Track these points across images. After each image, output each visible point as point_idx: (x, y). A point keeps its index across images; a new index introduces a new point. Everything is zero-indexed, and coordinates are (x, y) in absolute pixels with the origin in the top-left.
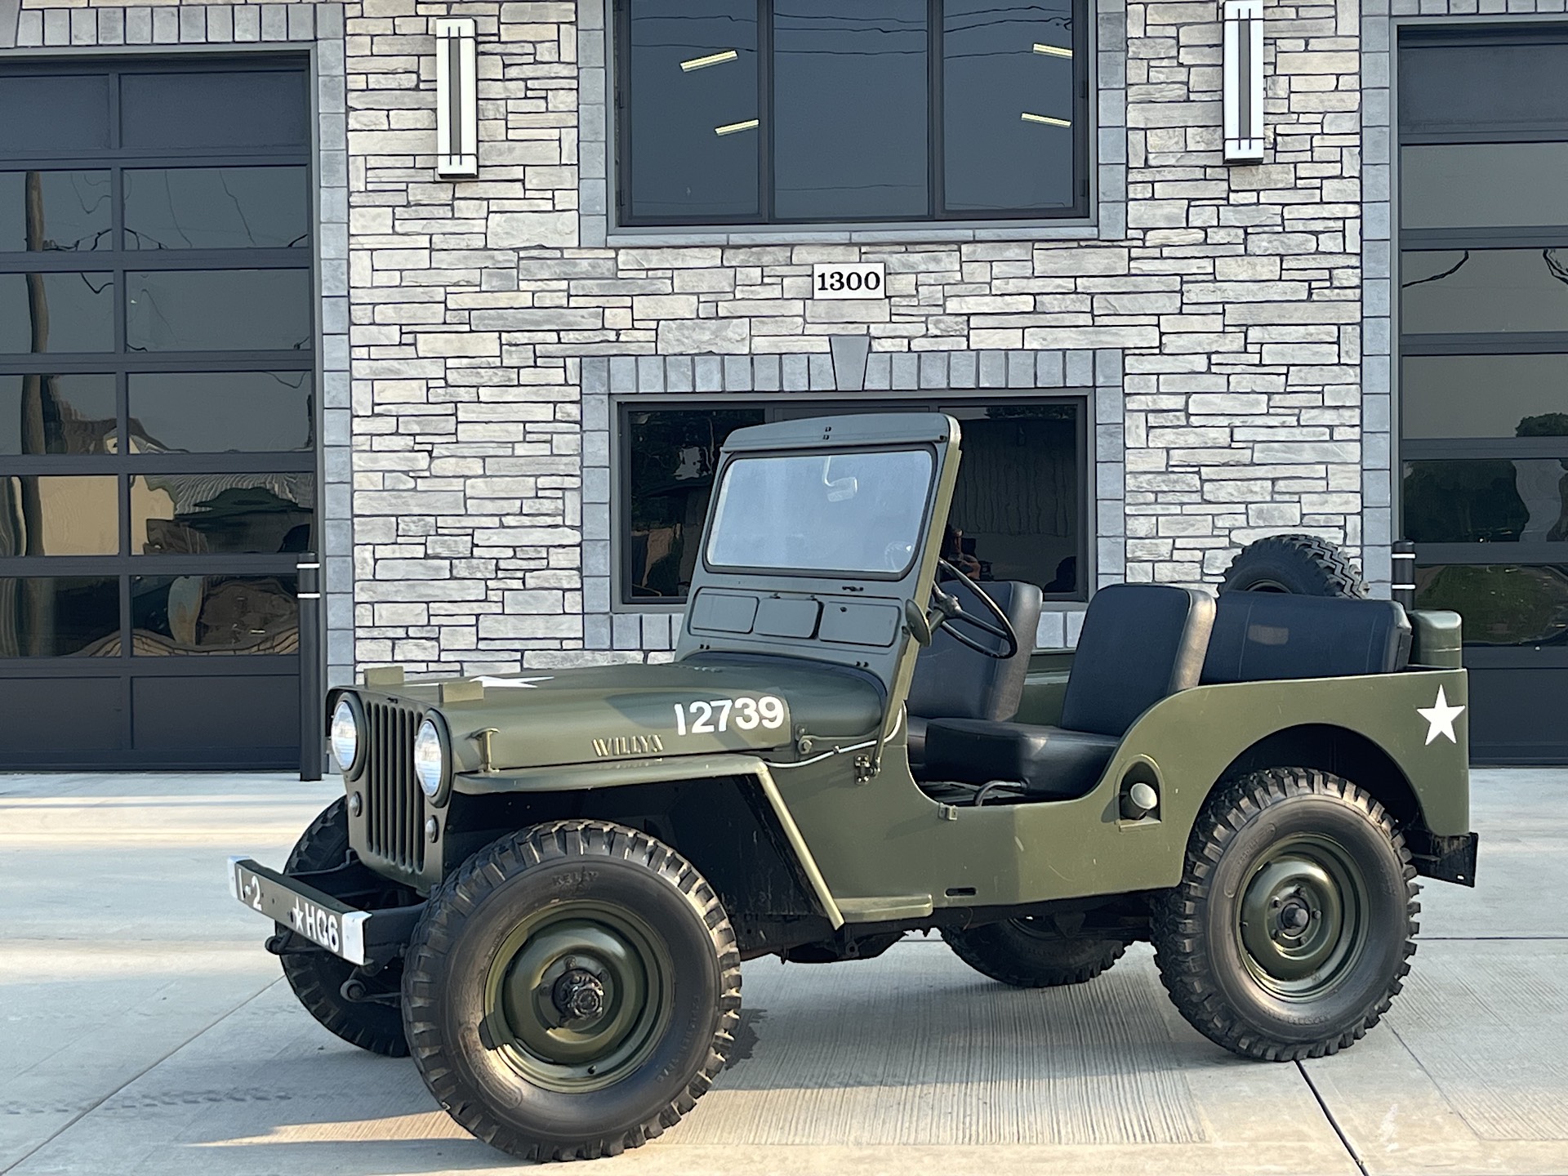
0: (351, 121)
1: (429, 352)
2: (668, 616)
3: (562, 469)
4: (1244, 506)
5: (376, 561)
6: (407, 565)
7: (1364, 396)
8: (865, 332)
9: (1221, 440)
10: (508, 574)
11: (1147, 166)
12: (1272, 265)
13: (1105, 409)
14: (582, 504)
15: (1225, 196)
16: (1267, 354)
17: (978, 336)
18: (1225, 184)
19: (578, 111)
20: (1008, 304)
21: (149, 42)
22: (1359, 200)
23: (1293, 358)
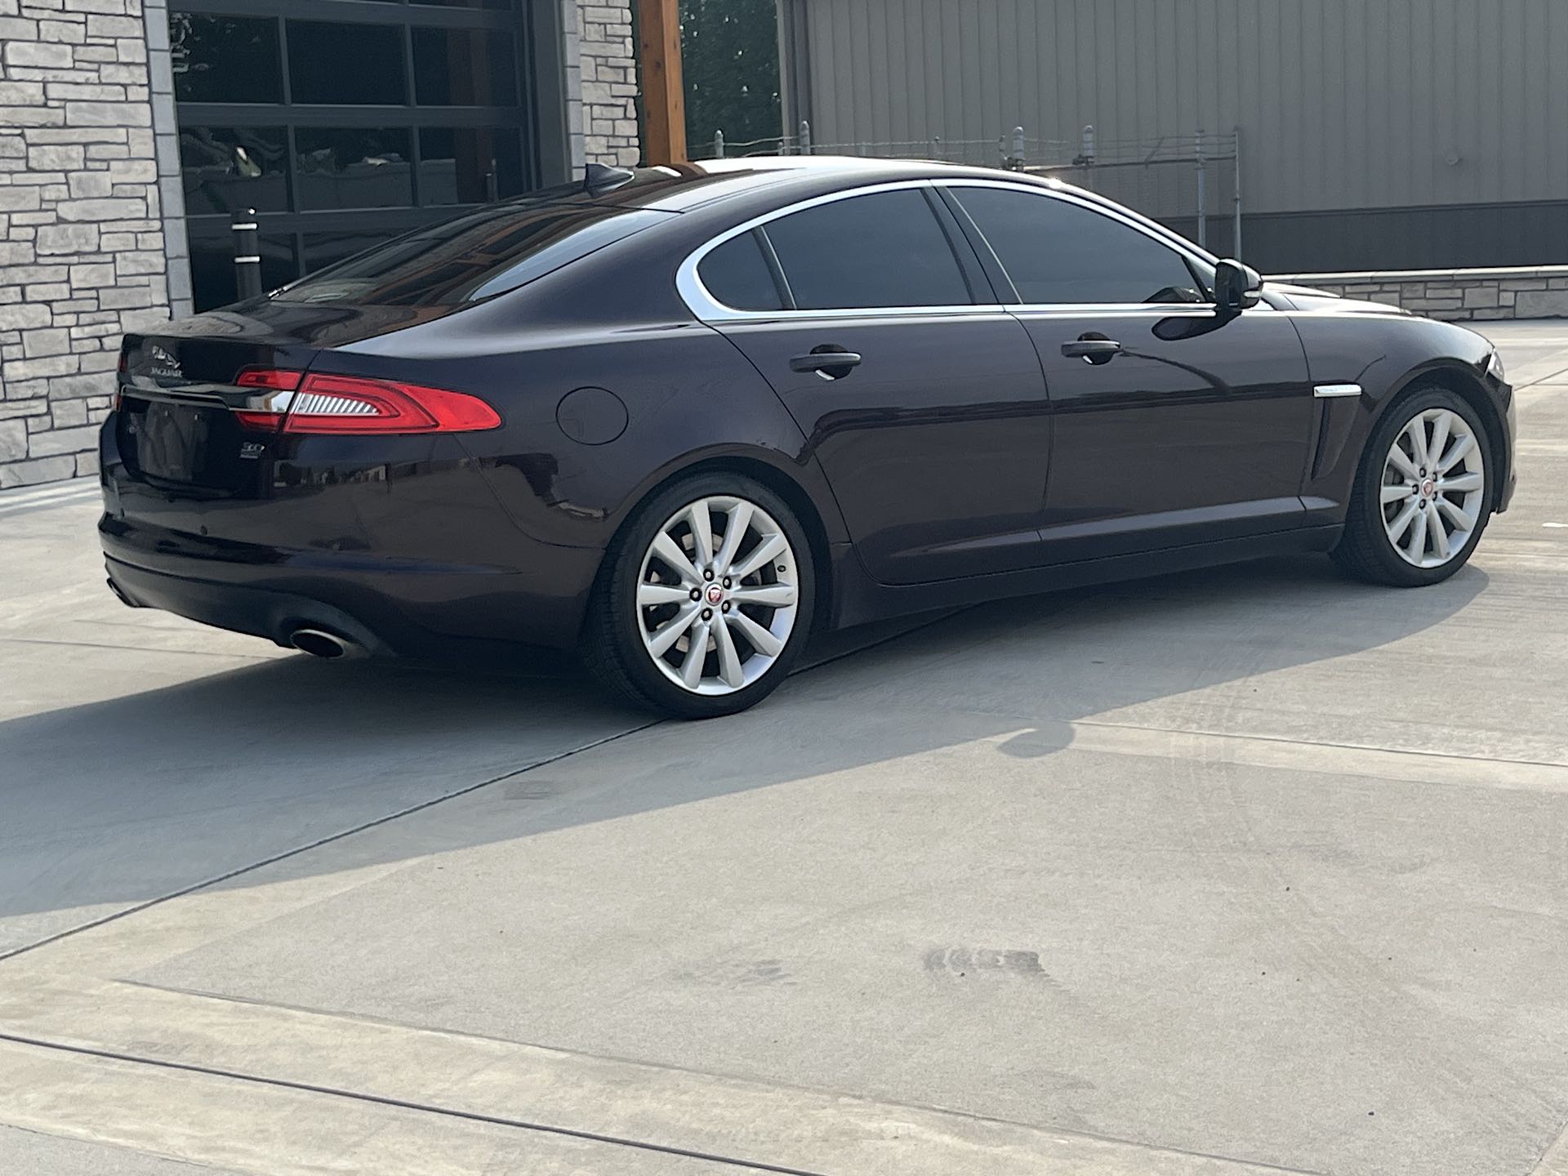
4: (62, 175)
7: (152, 53)
9: (37, 98)
23: (89, 4)
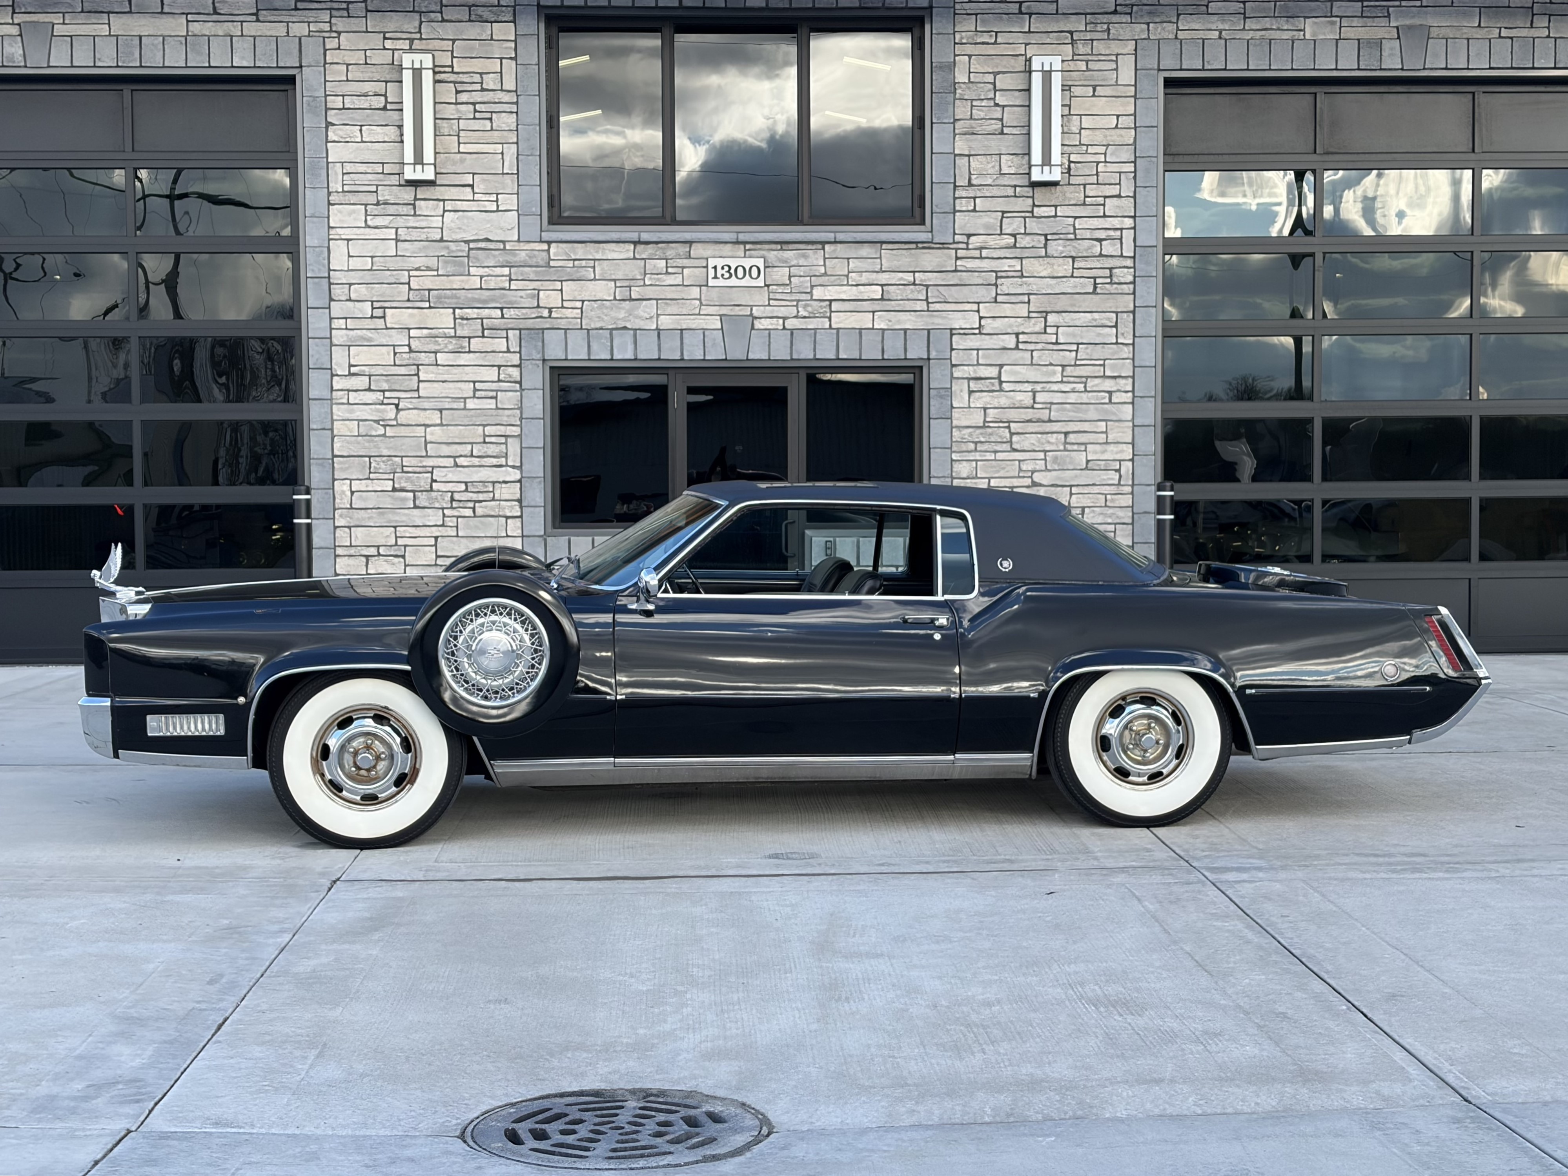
0: (330, 134)
1: (395, 323)
2: (590, 538)
3: (505, 420)
4: (1043, 453)
5: (352, 493)
6: (378, 496)
7: (1136, 369)
8: (749, 313)
9: (1026, 402)
10: (461, 505)
11: (970, 184)
12: (1065, 265)
13: (936, 378)
14: (521, 448)
15: (1030, 209)
16: (1063, 334)
17: (838, 317)
18: (1030, 201)
19: (517, 130)
20: (861, 292)
21: (161, 65)
22: (1133, 214)
23: (1082, 338)
